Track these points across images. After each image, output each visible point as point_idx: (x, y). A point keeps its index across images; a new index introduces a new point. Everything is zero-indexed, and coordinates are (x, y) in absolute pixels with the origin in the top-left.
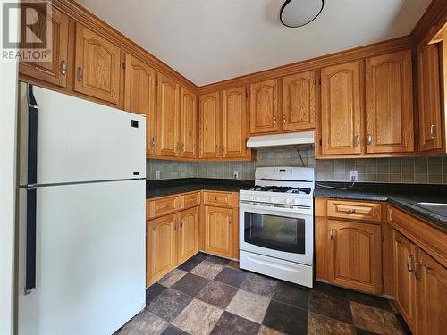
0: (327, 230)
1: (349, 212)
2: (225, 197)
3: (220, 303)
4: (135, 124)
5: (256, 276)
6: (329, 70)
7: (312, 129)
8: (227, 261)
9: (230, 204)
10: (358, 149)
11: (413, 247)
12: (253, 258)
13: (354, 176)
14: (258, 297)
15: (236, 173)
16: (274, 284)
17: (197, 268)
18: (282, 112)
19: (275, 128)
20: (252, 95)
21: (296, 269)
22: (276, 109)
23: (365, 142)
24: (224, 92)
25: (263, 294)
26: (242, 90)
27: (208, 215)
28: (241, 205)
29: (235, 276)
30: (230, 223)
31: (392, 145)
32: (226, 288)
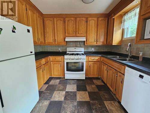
0: (88, 64)
1: (94, 59)
2: (59, 58)
3: (63, 90)
4: (29, 31)
5: (70, 80)
6: (90, 19)
7: (85, 36)
8: (60, 78)
9: (61, 60)
10: (95, 43)
11: (107, 66)
12: (69, 75)
13: (93, 50)
14: (73, 85)
15: (60, 49)
16: (76, 81)
17: (51, 82)
18: (76, 30)
19: (74, 35)
20: (66, 22)
21: (81, 75)
22: (74, 28)
23: (97, 41)
24: (55, 19)
25: (74, 84)
26: (62, 19)
27: (52, 65)
28: (65, 60)
29: (64, 82)
30: (61, 66)
31: (102, 42)
32: (63, 86)
